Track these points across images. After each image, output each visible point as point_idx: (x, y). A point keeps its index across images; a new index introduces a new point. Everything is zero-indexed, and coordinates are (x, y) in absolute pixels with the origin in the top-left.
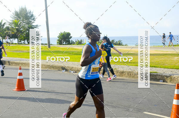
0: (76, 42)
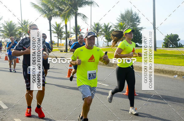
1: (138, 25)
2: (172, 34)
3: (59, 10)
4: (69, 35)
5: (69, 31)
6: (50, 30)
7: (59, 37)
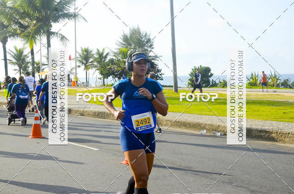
0: (221, 83)
1: (150, 51)
2: (201, 66)
3: (19, 27)
4: (39, 68)
5: (40, 61)
6: (5, 59)
7: (22, 71)
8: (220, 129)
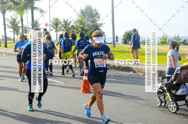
0: (143, 41)
2: (130, 31)
3: (13, 3)
4: (26, 30)
5: (27, 26)
6: (5, 25)
7: (15, 32)
8: (142, 71)
